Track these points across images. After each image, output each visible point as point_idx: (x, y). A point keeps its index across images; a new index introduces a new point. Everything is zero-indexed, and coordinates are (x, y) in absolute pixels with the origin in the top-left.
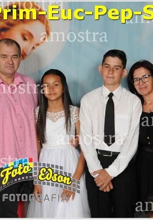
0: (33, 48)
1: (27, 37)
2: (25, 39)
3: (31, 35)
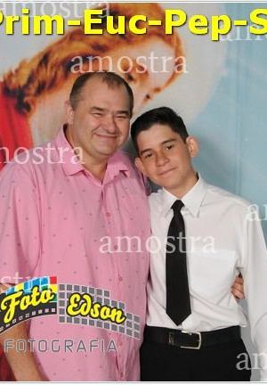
0: (149, 96)
1: (133, 75)
2: (130, 79)
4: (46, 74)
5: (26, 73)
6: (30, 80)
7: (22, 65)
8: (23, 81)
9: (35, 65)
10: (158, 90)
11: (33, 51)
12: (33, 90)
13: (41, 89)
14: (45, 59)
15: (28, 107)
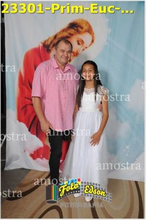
0: (83, 50)
1: (80, 43)
2: (79, 44)
3: (83, 42)
9: (53, 39)
10: (86, 48)
12: (52, 45)
14: (55, 37)
15: (50, 51)
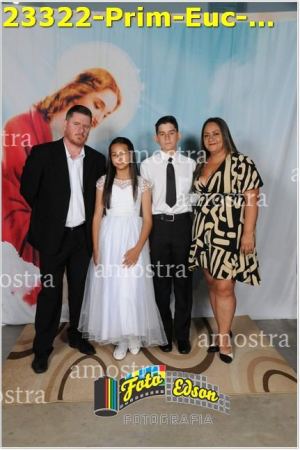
4: (58, 103)
5: (48, 102)
6: (51, 106)
7: (47, 98)
8: (47, 106)
9: (53, 99)
10: (109, 113)
11: (51, 92)
12: (52, 110)
13: (56, 110)
14: (57, 96)
15: (49, 119)
